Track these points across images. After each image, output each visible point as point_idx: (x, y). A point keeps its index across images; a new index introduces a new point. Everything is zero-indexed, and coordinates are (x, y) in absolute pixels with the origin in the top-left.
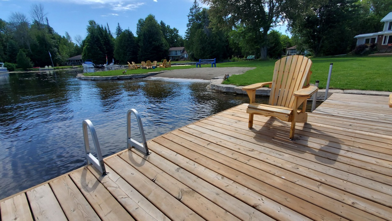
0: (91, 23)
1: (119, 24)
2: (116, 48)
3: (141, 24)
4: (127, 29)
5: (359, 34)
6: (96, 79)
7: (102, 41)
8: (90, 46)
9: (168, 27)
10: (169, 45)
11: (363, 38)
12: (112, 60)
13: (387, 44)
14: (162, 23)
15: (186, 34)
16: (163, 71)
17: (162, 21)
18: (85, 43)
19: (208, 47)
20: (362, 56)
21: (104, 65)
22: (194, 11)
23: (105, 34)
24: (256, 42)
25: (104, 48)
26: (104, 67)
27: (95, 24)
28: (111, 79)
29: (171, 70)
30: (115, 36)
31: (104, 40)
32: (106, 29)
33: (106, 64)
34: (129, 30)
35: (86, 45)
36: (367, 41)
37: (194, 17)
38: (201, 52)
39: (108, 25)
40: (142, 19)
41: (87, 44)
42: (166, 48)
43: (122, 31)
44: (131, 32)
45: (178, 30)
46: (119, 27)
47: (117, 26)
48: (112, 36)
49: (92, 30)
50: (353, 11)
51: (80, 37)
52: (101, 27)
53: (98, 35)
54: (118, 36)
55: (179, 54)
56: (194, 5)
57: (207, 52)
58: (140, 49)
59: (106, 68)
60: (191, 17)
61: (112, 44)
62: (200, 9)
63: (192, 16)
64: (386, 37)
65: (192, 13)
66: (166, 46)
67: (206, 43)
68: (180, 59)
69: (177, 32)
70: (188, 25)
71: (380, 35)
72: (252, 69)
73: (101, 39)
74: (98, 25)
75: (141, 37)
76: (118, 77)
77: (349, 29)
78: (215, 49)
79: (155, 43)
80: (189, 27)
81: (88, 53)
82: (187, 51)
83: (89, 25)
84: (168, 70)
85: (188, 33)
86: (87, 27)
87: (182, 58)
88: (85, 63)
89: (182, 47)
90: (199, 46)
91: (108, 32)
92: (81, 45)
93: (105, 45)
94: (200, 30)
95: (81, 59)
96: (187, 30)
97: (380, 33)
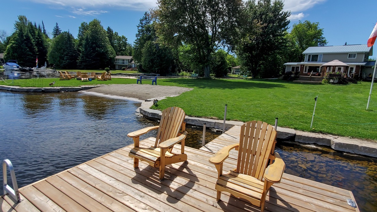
0: (21, 18)
1: (57, 24)
2: (50, 50)
3: (84, 27)
4: (67, 31)
5: (287, 62)
6: (14, 90)
7: (33, 40)
8: (16, 45)
9: (116, 34)
10: (115, 53)
11: (290, 65)
12: (45, 63)
13: (307, 73)
14: (109, 29)
15: (135, 44)
16: (99, 85)
17: (109, 27)
18: (10, 41)
19: (157, 59)
20: (288, 81)
21: (33, 69)
22: (144, 22)
23: (39, 33)
24: (199, 62)
25: (36, 48)
26: (33, 70)
27: (26, 20)
28: (33, 91)
29: (109, 85)
30: (51, 37)
31: (36, 40)
32: (41, 28)
33: (35, 66)
34: (69, 32)
35: (11, 42)
36: (293, 68)
37: (144, 28)
38: (150, 64)
39: (43, 23)
40: (86, 22)
41: (13, 42)
42: (112, 56)
43: (60, 32)
44: (71, 35)
45: (127, 39)
46: (57, 27)
47: (55, 26)
48: (47, 37)
49: (21, 27)
50: (282, 42)
51: (4, 33)
52: (34, 25)
53: (29, 34)
54: (55, 37)
55: (126, 63)
56: (144, 16)
57: (156, 64)
58: (81, 54)
59: (34, 72)
60: (140, 28)
61: (46, 46)
62: (150, 21)
63: (142, 26)
64: (306, 67)
65: (142, 24)
66: (112, 54)
67: (155, 55)
68: (127, 69)
69: (126, 40)
70: (137, 35)
71: (302, 65)
72: (189, 90)
73: (32, 38)
74: (30, 22)
75: (83, 41)
76: (42, 89)
77: (280, 57)
78: (165, 62)
79: (99, 49)
80: (139, 38)
81: (13, 53)
82: (135, 62)
83: (18, 20)
84: (106, 84)
85: (137, 43)
86: (15, 23)
87: (130, 67)
88: (7, 64)
89: (130, 56)
90: (148, 57)
91: (43, 32)
92: (5, 42)
93: (36, 45)
94: (149, 42)
95: (3, 58)
96: (136, 40)
97: (302, 63)
